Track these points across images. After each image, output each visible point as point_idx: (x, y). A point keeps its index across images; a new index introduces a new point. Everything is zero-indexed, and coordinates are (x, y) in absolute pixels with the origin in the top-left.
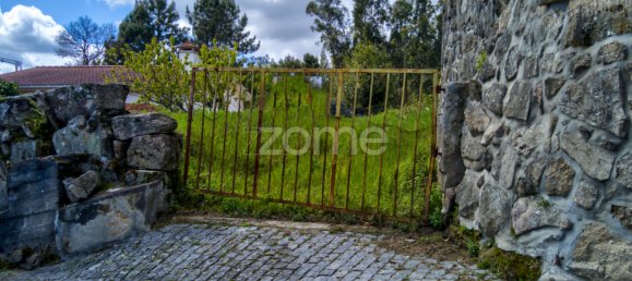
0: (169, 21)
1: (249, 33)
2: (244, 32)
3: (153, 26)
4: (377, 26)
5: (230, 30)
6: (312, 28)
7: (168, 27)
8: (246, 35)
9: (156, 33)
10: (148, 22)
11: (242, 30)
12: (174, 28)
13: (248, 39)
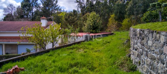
0: (35, 2)
1: (58, 5)
2: (57, 5)
3: (31, 3)
4: (93, 2)
5: (53, 4)
6: (75, 2)
7: (35, 3)
8: (57, 6)
9: (32, 5)
10: (29, 2)
11: (56, 4)
12: (37, 3)
13: (58, 6)
